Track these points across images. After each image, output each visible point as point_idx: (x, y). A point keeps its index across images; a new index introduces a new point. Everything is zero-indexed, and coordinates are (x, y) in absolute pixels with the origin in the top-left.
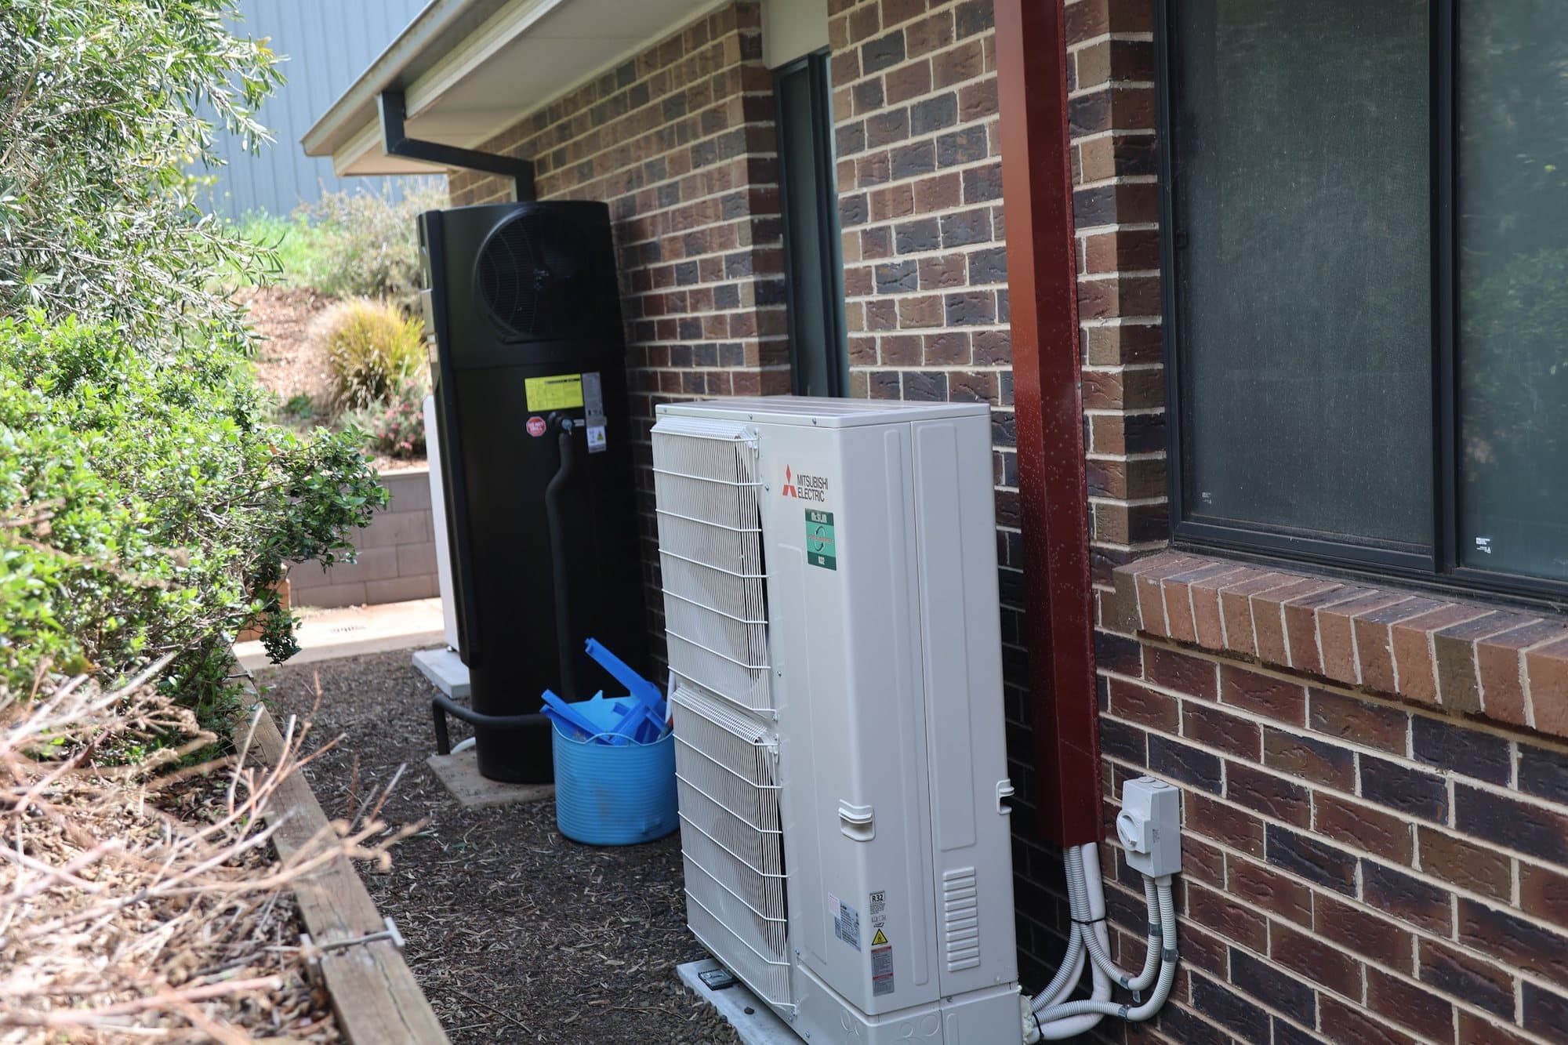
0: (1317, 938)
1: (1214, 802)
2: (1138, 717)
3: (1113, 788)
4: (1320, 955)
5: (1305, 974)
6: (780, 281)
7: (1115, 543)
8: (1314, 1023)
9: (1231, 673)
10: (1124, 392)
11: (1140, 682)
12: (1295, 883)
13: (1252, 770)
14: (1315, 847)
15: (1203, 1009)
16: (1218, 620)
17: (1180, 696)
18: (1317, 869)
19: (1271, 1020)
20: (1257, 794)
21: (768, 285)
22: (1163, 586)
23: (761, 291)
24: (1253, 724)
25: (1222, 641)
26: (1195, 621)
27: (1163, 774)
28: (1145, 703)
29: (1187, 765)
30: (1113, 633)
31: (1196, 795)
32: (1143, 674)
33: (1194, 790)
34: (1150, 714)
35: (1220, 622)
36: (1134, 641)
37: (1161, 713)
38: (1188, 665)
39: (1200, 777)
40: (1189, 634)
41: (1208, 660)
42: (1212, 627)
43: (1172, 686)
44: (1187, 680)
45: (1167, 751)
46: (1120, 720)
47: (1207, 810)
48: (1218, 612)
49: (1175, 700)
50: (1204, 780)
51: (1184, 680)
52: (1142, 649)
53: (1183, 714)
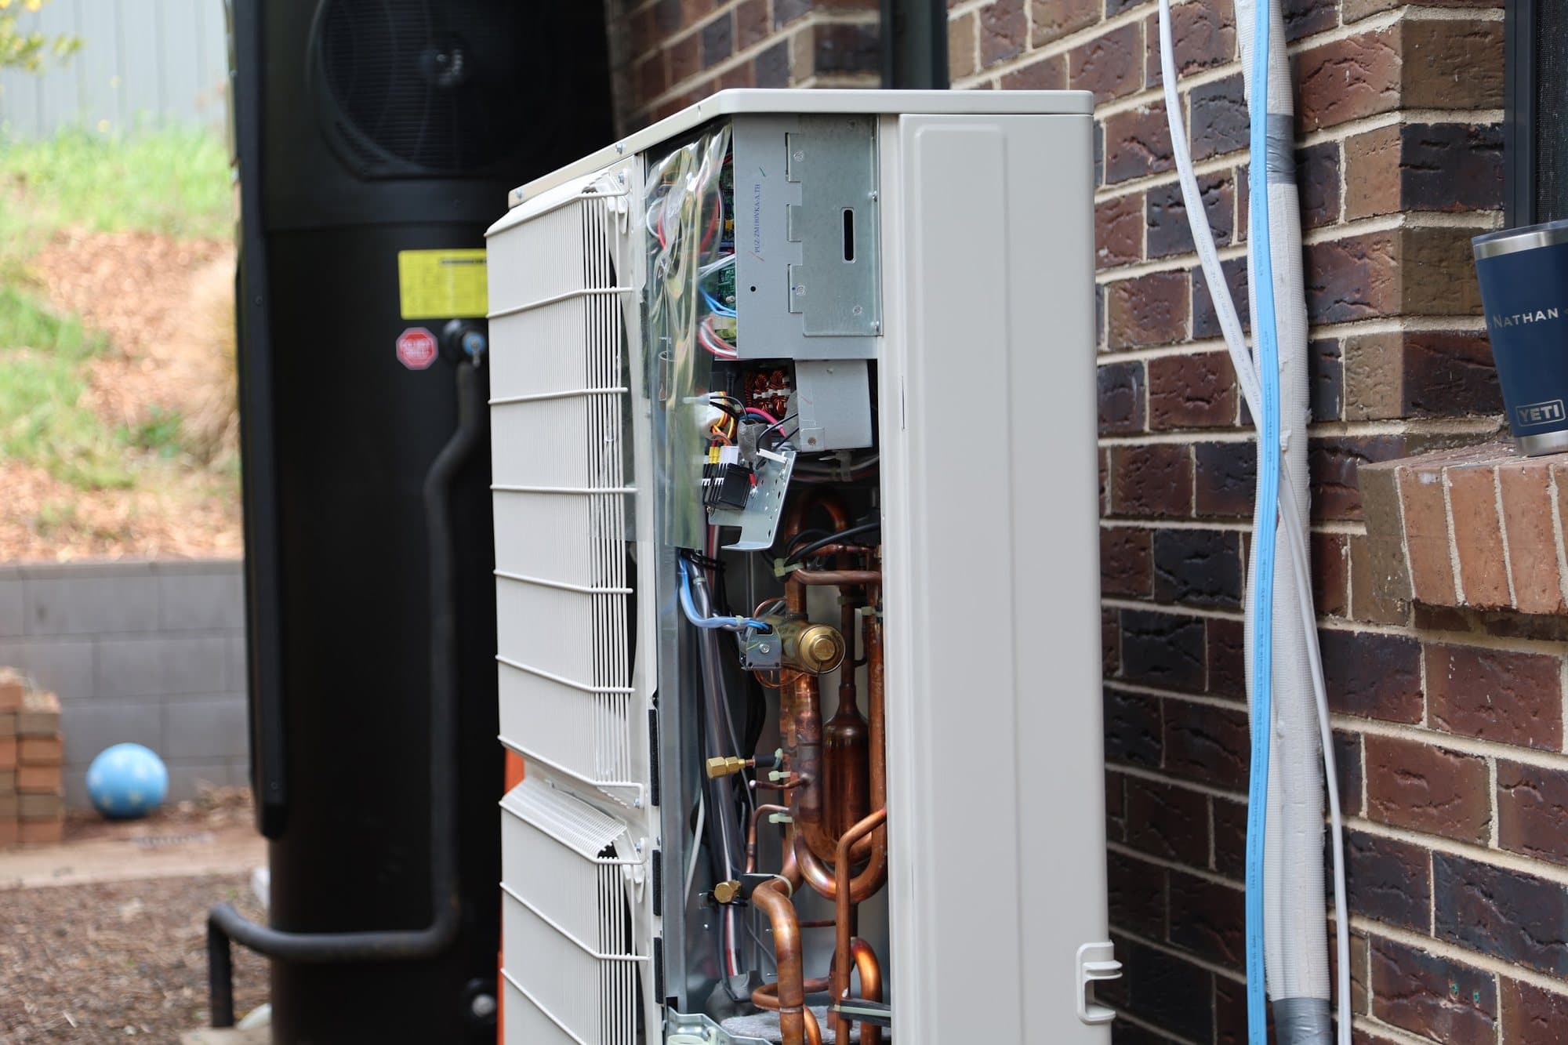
2: (1415, 817)
3: (1371, 995)
6: (869, 27)
7: (1378, 420)
10: (1404, 66)
11: (1417, 735)
16: (1550, 541)
17: (1491, 752)
21: (842, 33)
22: (1447, 484)
23: (828, 45)
25: (1561, 592)
26: (1507, 555)
27: (1462, 947)
28: (1428, 783)
29: (1505, 915)
30: (1372, 630)
31: (1524, 984)
32: (1424, 714)
33: (1518, 974)
34: (1435, 807)
35: (1555, 545)
36: (1407, 639)
37: (1457, 802)
38: (1506, 676)
39: (1529, 942)
40: (1496, 588)
41: (1544, 657)
42: (1541, 562)
43: (1479, 732)
44: (1505, 711)
45: (1468, 889)
46: (1383, 832)
47: (1544, 1020)
48: (1552, 521)
49: (1483, 763)
50: (1538, 946)
51: (1500, 711)
52: (1422, 656)
53: (1499, 794)
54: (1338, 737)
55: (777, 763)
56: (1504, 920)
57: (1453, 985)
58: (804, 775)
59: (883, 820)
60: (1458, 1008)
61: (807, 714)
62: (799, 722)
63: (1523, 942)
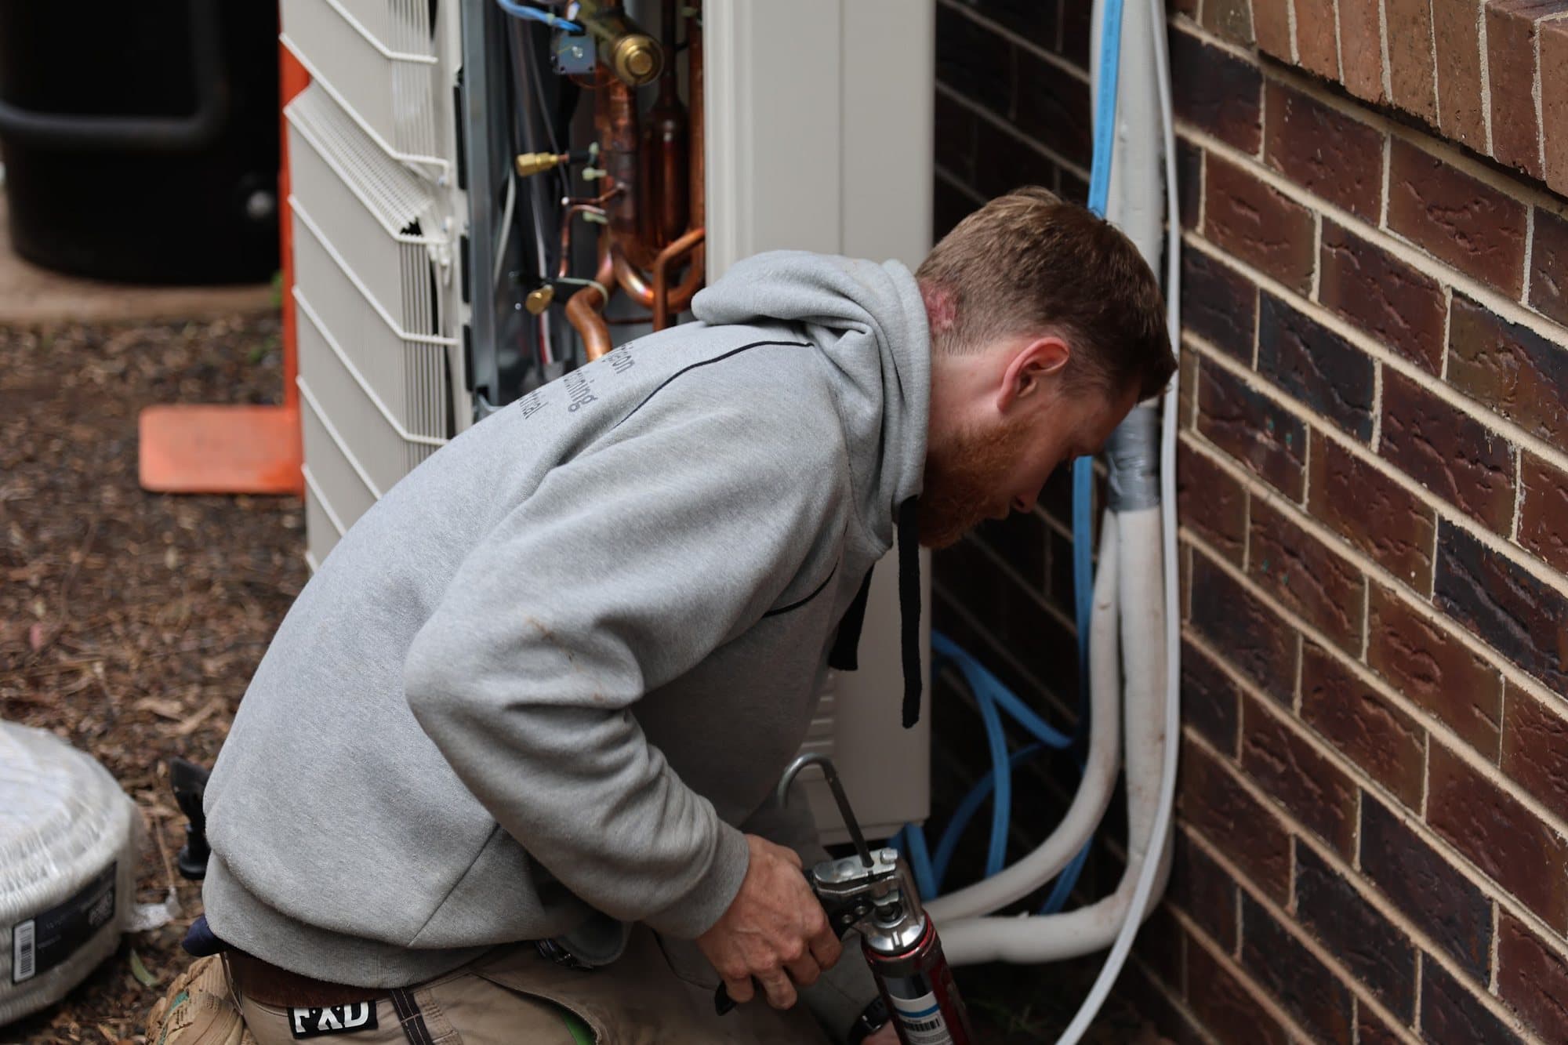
0: (1505, 785)
1: (1357, 459)
2: (1246, 247)
3: (1196, 410)
4: (1506, 823)
5: (1478, 862)
8: (1488, 973)
9: (1412, 164)
11: (1253, 166)
12: (1478, 658)
13: (1424, 390)
14: (1516, 581)
15: (1312, 924)
16: (1376, 29)
17: (1320, 210)
18: (1517, 631)
19: (1420, 960)
20: (1428, 449)
24: (1433, 285)
25: (1382, 85)
26: (1338, 30)
27: (1279, 387)
28: (1261, 217)
29: (1320, 368)
30: (1219, 44)
31: (1330, 440)
32: (1262, 147)
33: (1327, 429)
34: (1267, 244)
35: (1380, 38)
36: (1251, 66)
37: (1285, 246)
38: (1337, 136)
39: (1338, 400)
40: (1327, 60)
41: (1370, 128)
42: (1367, 50)
43: (1308, 183)
44: (1333, 170)
45: (1288, 333)
46: (1216, 254)
47: (1346, 477)
48: (1378, 13)
49: (1310, 215)
50: (1346, 407)
51: (1329, 170)
52: (1263, 88)
53: (1322, 250)
54: (1182, 145)
55: (592, 160)
56: (1317, 372)
57: (1269, 422)
58: (621, 185)
59: (702, 240)
60: (1272, 444)
61: (623, 122)
62: (615, 129)
63: (1333, 400)
